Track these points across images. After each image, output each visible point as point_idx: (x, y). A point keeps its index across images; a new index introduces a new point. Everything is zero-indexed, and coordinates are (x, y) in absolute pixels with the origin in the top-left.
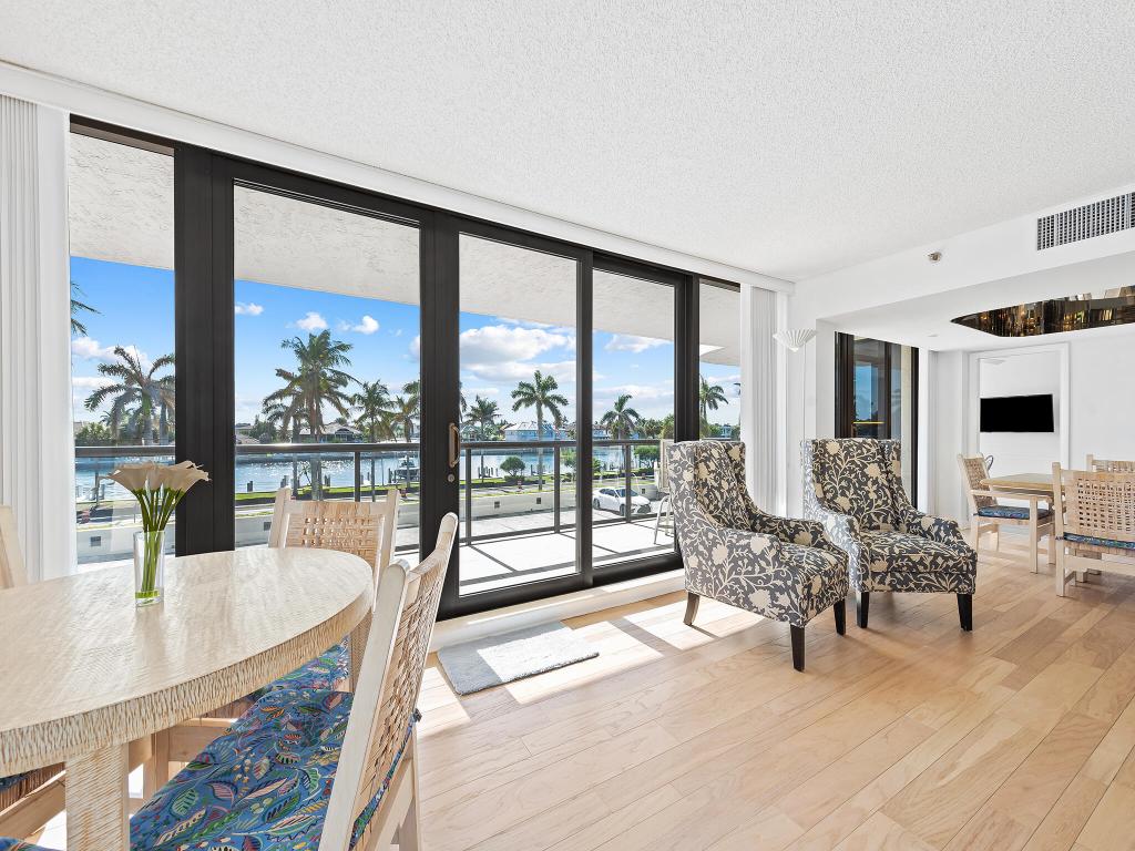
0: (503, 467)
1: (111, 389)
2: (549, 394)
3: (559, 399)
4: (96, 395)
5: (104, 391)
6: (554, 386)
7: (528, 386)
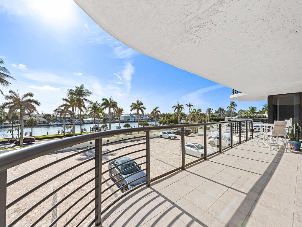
0: (124, 126)
1: (9, 103)
2: (141, 106)
3: (144, 108)
4: (4, 105)
5: (7, 104)
6: (142, 104)
7: (134, 104)
